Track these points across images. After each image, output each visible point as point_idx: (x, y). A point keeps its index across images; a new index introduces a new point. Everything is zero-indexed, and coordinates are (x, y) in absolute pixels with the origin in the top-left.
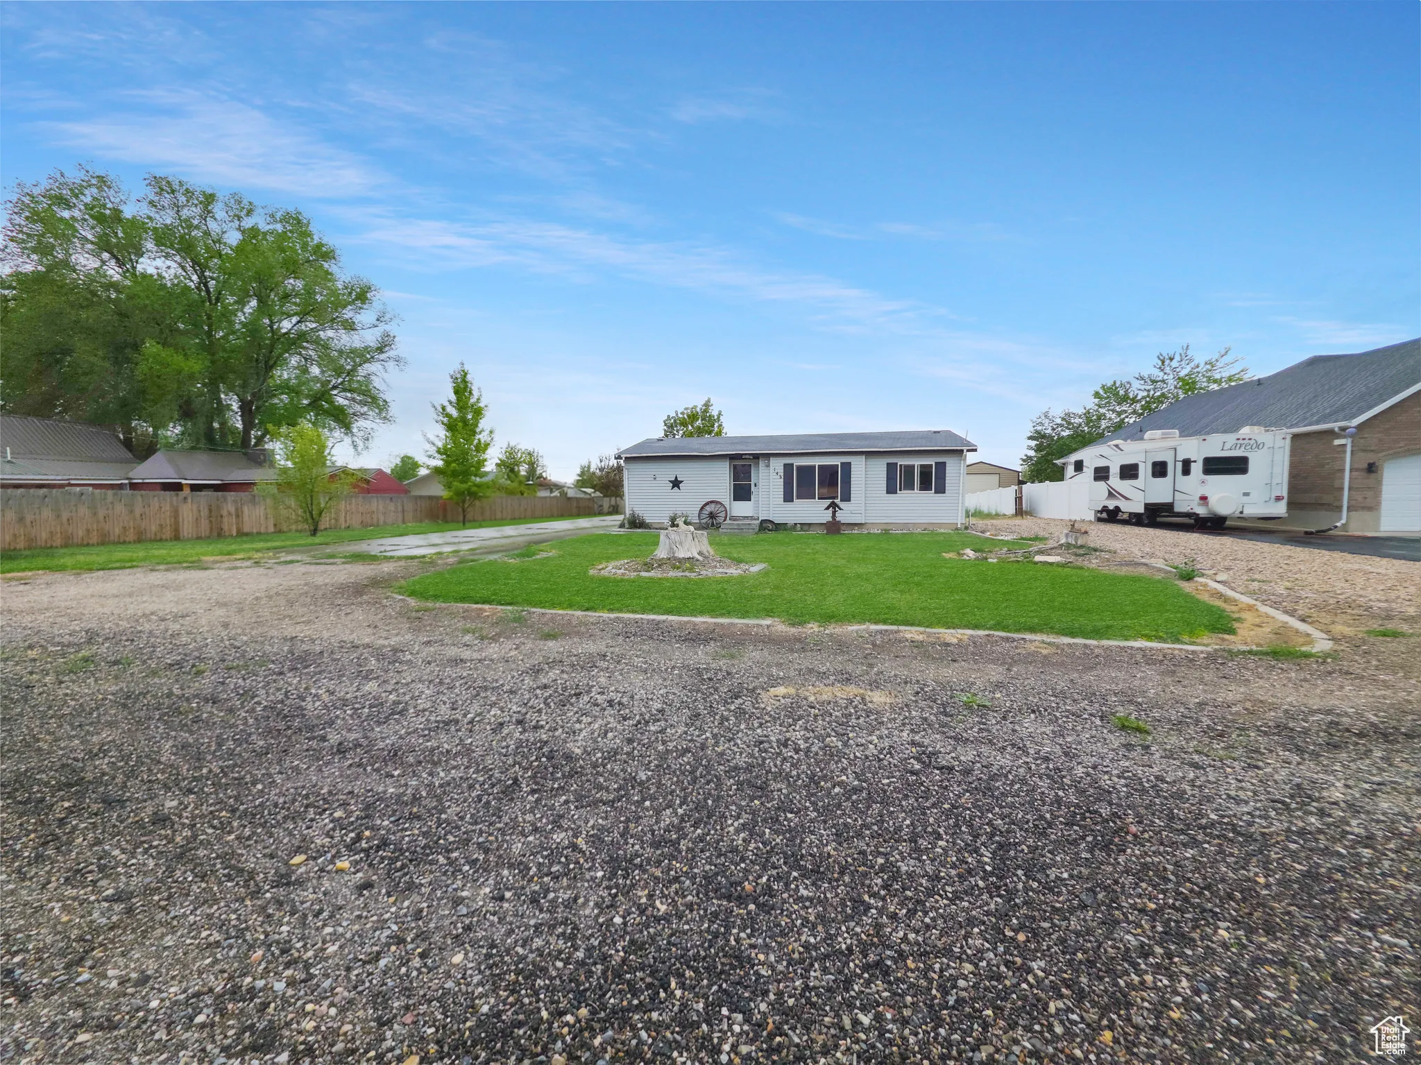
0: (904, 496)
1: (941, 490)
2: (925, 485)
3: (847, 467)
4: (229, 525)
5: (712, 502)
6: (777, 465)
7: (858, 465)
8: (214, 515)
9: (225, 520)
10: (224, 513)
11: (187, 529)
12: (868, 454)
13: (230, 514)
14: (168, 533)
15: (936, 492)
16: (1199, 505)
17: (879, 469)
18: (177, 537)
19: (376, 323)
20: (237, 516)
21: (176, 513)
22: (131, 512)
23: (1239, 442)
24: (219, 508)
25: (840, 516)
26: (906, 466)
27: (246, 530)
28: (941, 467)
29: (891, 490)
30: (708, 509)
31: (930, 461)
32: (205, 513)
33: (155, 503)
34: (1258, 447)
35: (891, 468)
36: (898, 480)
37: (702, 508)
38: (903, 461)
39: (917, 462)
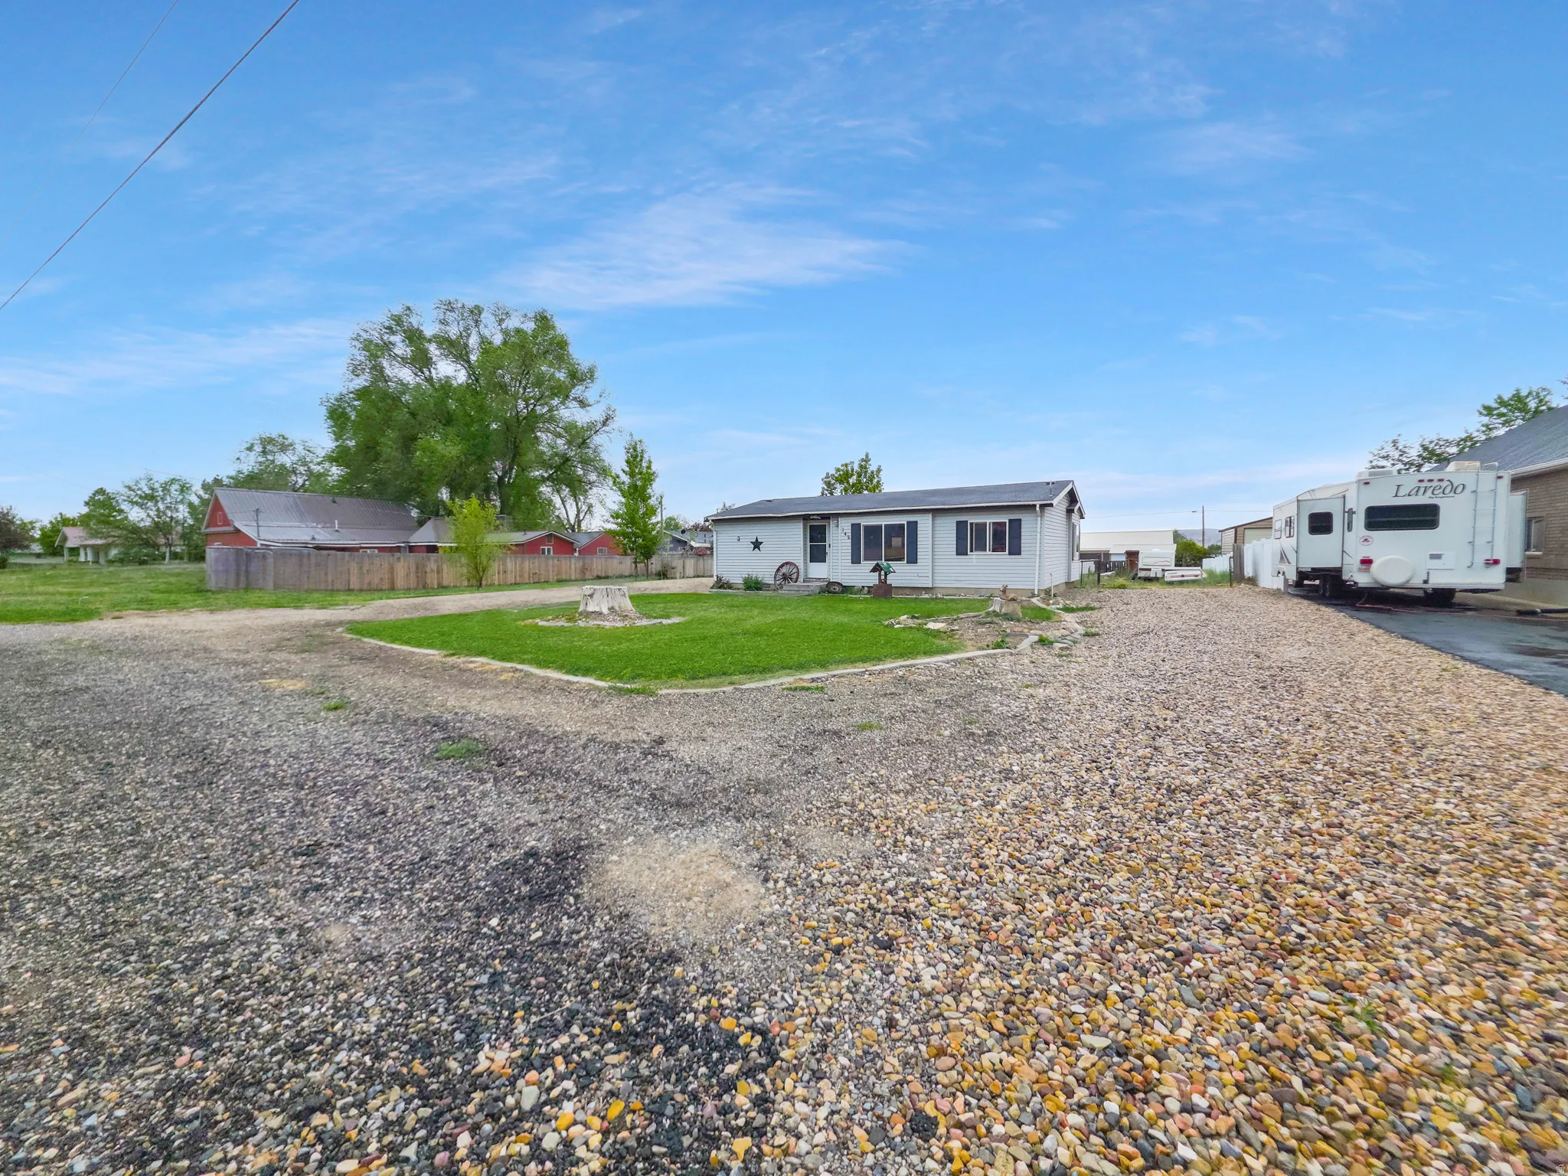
0: (975, 557)
1: (1016, 550)
2: (998, 547)
3: (913, 526)
4: (432, 579)
5: (787, 563)
6: (846, 524)
7: (925, 523)
8: (421, 571)
9: (429, 575)
10: (428, 570)
11: (400, 582)
12: (935, 512)
13: (432, 571)
14: (386, 586)
15: (1010, 554)
16: (1360, 570)
17: (947, 528)
18: (392, 588)
19: (598, 399)
20: (438, 572)
21: (392, 570)
22: (361, 568)
23: (1423, 485)
24: (424, 566)
25: (892, 580)
26: (977, 524)
27: (445, 583)
28: (1016, 525)
29: (961, 551)
30: (784, 570)
31: (1004, 518)
32: (413, 569)
33: (377, 562)
34: (1454, 490)
35: (961, 526)
36: (968, 540)
37: (778, 570)
38: (973, 519)
39: (989, 520)
